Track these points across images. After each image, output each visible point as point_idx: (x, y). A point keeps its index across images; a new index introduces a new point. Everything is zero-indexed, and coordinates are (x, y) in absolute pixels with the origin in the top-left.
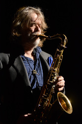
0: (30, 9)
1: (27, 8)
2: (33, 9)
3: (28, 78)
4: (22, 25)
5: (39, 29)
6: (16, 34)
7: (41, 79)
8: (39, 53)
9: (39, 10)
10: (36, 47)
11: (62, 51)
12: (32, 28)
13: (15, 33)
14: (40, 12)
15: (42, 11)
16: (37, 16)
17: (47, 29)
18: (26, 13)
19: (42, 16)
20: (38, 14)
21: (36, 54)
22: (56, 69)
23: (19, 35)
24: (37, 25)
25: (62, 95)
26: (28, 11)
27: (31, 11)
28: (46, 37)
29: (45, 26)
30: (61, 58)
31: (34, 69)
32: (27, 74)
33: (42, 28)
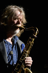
3: (7, 56)
5: (20, 22)
6: (4, 23)
9: (22, 9)
11: (33, 39)
12: (15, 21)
16: (20, 13)
17: (26, 23)
18: (12, 10)
19: (23, 14)
21: (14, 40)
22: (27, 52)
25: (29, 71)
27: (16, 9)
28: (23, 29)
29: (25, 21)
30: (32, 44)
31: (12, 51)
32: (7, 53)
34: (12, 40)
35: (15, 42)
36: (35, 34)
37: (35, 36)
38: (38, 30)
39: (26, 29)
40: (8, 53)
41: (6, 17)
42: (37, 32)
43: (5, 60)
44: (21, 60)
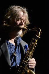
0: (19, 8)
1: (17, 7)
2: (21, 8)
4: (11, 19)
5: (23, 24)
6: (7, 24)
7: (19, 60)
8: (20, 41)
10: (17, 37)
13: (5, 23)
14: (26, 11)
15: (27, 11)
18: (15, 10)
20: (24, 12)
22: (30, 53)
23: (9, 26)
24: (22, 21)
25: (32, 72)
26: (17, 9)
27: (19, 9)
28: (26, 30)
30: (35, 45)
33: (25, 23)
34: (15, 41)
35: (18, 43)
36: (38, 35)
37: (38, 37)
38: (41, 31)
39: (29, 30)
40: (10, 55)
41: (9, 17)
42: (40, 33)
43: (8, 62)
44: (24, 62)
